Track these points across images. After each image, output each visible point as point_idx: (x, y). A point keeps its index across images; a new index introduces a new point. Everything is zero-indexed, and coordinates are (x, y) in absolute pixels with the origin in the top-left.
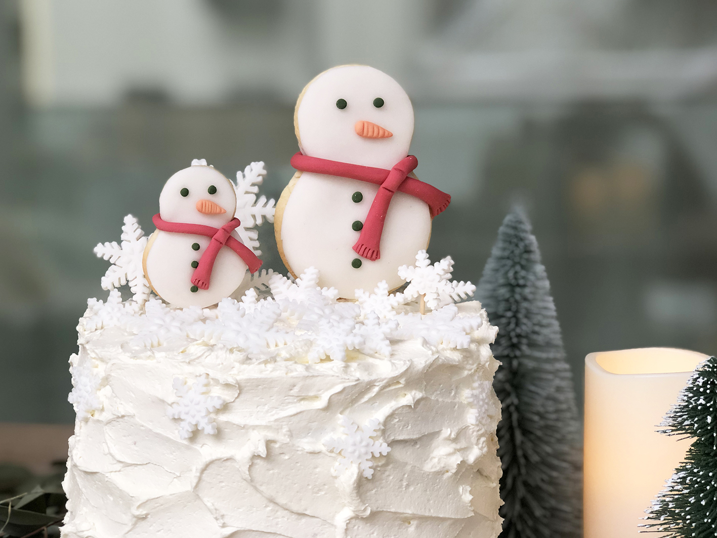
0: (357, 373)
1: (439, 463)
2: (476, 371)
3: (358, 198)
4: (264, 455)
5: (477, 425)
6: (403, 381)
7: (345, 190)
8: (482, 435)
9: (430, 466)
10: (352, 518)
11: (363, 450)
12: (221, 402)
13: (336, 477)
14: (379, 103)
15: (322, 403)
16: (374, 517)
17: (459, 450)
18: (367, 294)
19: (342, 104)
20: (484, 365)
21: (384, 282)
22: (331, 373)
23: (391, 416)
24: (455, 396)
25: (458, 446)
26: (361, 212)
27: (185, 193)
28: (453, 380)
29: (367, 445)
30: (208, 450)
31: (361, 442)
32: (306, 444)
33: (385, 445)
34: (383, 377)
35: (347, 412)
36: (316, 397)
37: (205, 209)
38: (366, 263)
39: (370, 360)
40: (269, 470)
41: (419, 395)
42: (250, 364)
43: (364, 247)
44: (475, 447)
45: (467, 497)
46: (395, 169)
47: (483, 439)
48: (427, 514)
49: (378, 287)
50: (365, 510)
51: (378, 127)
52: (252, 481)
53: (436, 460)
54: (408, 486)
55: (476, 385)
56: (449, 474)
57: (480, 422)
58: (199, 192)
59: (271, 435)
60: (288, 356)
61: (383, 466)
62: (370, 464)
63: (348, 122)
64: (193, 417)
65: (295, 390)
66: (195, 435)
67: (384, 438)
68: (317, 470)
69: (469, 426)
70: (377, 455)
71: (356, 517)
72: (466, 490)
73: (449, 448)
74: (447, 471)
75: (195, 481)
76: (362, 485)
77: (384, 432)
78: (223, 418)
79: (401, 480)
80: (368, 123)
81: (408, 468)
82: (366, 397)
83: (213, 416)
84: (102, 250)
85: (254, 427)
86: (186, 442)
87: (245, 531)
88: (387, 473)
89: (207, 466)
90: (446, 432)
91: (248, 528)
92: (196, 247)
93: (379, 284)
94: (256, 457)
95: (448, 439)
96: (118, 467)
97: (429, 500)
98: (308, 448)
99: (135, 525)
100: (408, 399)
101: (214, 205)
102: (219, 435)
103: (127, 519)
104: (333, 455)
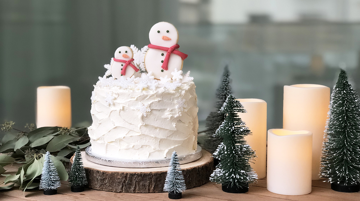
0: (144, 93)
1: (166, 116)
2: (179, 96)
3: (163, 55)
4: (122, 110)
5: (178, 109)
6: (155, 95)
7: (160, 52)
8: (180, 111)
9: (163, 117)
10: (141, 126)
11: (144, 110)
12: (114, 97)
13: (138, 116)
14: (168, 32)
15: (135, 99)
16: (146, 126)
17: (172, 114)
18: (163, 78)
19: (159, 32)
20: (183, 95)
21: (167, 75)
22: (138, 92)
23: (152, 103)
24: (172, 101)
25: (172, 113)
26: (163, 58)
27: (120, 52)
28: (172, 97)
29: (145, 109)
30: (112, 108)
31: (144, 108)
32: (132, 108)
33: (149, 109)
34: (150, 94)
35: (142, 101)
36: (134, 98)
37: (125, 56)
38: (165, 71)
39: (150, 91)
40: (124, 113)
41: (160, 99)
42: (121, 89)
43: (163, 67)
44: (178, 114)
45: (174, 126)
46: (171, 48)
47: (180, 112)
48: (161, 127)
49: (165, 76)
50: (144, 123)
51: (167, 38)
52: (120, 115)
53: (165, 115)
54: (157, 120)
55: (179, 99)
56: (169, 119)
57: (179, 108)
58: (123, 52)
59: (124, 105)
60: (130, 88)
61: (149, 114)
62: (146, 113)
63: (160, 36)
64: (109, 101)
65: (130, 95)
66: (110, 105)
67: (150, 108)
68: (134, 114)
69: (176, 109)
70: (147, 112)
71: (143, 125)
72: (174, 124)
73: (169, 113)
74: (168, 118)
75: (109, 115)
76: (143, 118)
77: (150, 107)
78: (115, 101)
79: (155, 119)
80: (165, 36)
81: (157, 116)
82: (146, 99)
83: (113, 101)
84: (106, 66)
85: (121, 103)
86: (108, 106)
87: (118, 127)
88: (151, 116)
89: (111, 112)
90: (168, 109)
91: (119, 126)
92: (122, 65)
93: (166, 76)
94: (121, 110)
95: (169, 111)
96: (97, 113)
97: (162, 124)
98: (132, 109)
99: (99, 125)
100: (157, 100)
101: (126, 55)
102: (114, 104)
103: (98, 124)
104: (137, 111)
